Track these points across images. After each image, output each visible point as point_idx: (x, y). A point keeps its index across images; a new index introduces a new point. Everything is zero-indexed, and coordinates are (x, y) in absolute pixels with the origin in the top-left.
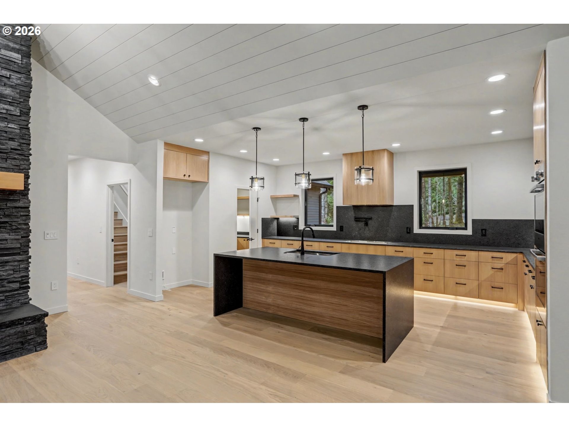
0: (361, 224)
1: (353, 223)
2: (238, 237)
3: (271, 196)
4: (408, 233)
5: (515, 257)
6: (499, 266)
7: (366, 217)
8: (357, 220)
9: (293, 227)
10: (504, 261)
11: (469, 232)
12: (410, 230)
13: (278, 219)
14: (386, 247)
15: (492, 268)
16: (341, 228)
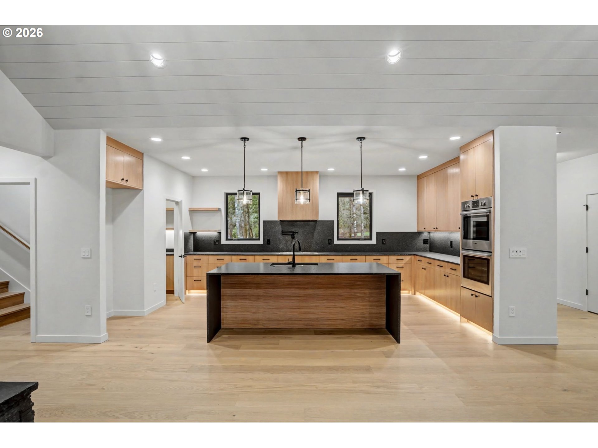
0: (288, 238)
1: (281, 237)
2: (167, 255)
3: (189, 208)
4: (329, 244)
5: (410, 259)
6: (401, 265)
7: (293, 230)
8: (283, 233)
9: (214, 241)
10: (404, 261)
11: (374, 241)
12: (331, 241)
13: (194, 233)
14: (320, 256)
15: (397, 267)
16: (268, 242)
